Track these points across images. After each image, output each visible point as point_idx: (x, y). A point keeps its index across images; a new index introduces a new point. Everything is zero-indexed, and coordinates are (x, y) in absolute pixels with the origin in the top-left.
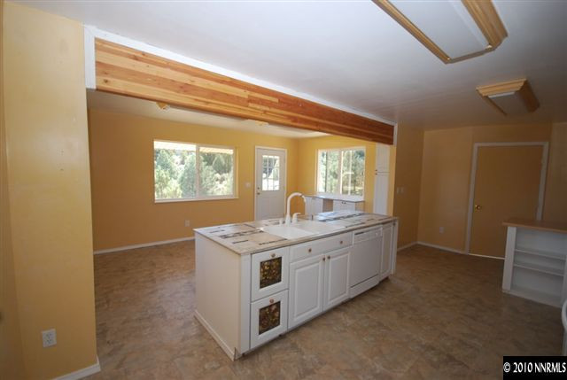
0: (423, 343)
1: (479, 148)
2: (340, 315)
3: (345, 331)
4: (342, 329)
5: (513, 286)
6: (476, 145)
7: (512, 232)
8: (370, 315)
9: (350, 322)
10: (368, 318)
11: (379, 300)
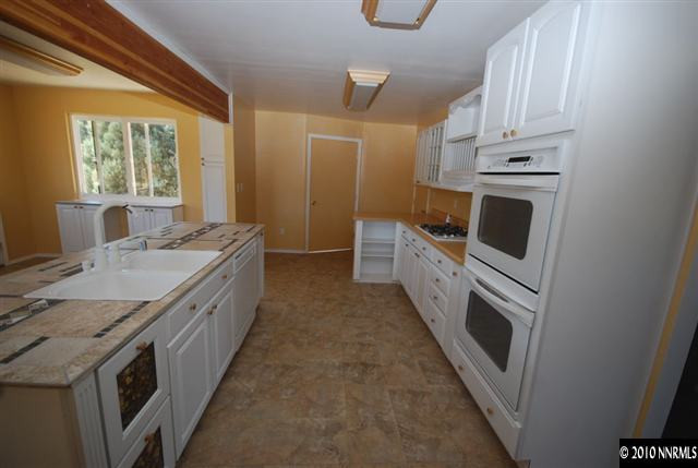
0: (337, 364)
1: (313, 139)
2: (233, 383)
3: (254, 402)
4: (247, 401)
5: (361, 275)
6: (310, 135)
7: (359, 225)
8: (267, 362)
9: (251, 385)
10: (268, 366)
11: (265, 336)
